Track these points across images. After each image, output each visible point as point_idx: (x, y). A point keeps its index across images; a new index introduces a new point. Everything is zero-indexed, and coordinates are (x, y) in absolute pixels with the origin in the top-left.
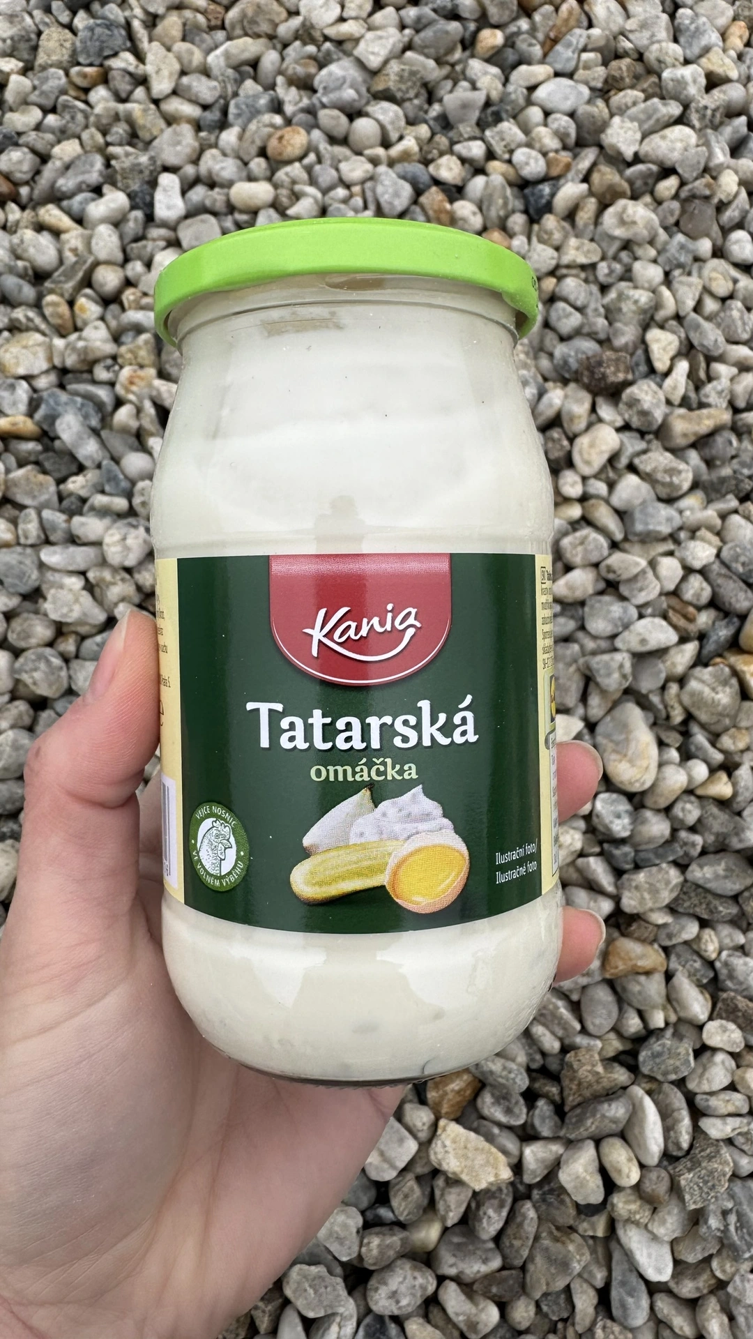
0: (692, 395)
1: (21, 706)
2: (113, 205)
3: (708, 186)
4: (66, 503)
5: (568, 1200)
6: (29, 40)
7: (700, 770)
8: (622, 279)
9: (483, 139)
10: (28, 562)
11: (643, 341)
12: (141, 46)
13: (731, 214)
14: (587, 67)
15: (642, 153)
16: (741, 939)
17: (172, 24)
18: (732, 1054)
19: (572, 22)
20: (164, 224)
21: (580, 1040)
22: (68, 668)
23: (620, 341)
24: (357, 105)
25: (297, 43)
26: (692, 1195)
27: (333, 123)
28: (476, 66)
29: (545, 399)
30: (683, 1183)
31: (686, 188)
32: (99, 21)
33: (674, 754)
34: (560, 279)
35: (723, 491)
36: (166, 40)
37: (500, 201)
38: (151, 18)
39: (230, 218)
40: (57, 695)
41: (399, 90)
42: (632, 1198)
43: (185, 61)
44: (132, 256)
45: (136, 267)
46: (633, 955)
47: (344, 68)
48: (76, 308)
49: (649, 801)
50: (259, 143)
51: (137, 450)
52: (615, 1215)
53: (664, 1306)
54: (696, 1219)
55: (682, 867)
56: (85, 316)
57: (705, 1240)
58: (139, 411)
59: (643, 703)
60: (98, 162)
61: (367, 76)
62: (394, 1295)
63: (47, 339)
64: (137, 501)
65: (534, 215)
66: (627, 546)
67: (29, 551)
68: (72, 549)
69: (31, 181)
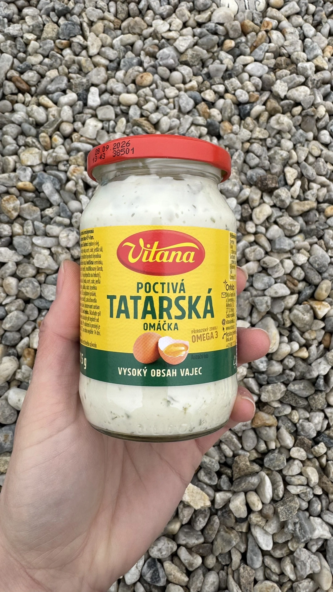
0: (302, 195)
1: (20, 301)
2: (71, 98)
3: (314, 111)
4: (44, 219)
5: (232, 515)
6: (40, 27)
7: (296, 346)
8: (276, 145)
9: (224, 84)
10: (27, 242)
11: (283, 172)
12: (86, 33)
13: (322, 123)
14: (268, 59)
15: (288, 96)
16: (308, 415)
17: (99, 26)
18: (301, 461)
19: (263, 40)
20: (91, 108)
21: (241, 452)
22: (41, 287)
23: (274, 171)
24: (174, 66)
25: (151, 38)
26: (282, 515)
27: (164, 72)
28: (223, 54)
29: (243, 192)
30: (279, 510)
31: (305, 111)
32: (69, 22)
33: (286, 339)
34: (251, 143)
35: (312, 234)
36: (97, 32)
37: (229, 110)
38: (90, 22)
39: (118, 107)
40: (35, 298)
41: (191, 61)
42: (258, 516)
43: (104, 42)
44: (77, 119)
45: (78, 125)
46: (264, 418)
47: (170, 51)
48: (53, 139)
49: (275, 357)
50: (132, 78)
51: (74, 200)
52: (251, 522)
53: (268, 561)
54: (283, 525)
55: (286, 385)
56: (56, 143)
57: (286, 534)
58: (76, 183)
59: (274, 317)
60: (65, 80)
61: (178, 54)
62: (160, 550)
63: (40, 151)
64: (74, 220)
65: (243, 116)
66: (272, 254)
67: (28, 237)
68: (46, 238)
69: (36, 85)
